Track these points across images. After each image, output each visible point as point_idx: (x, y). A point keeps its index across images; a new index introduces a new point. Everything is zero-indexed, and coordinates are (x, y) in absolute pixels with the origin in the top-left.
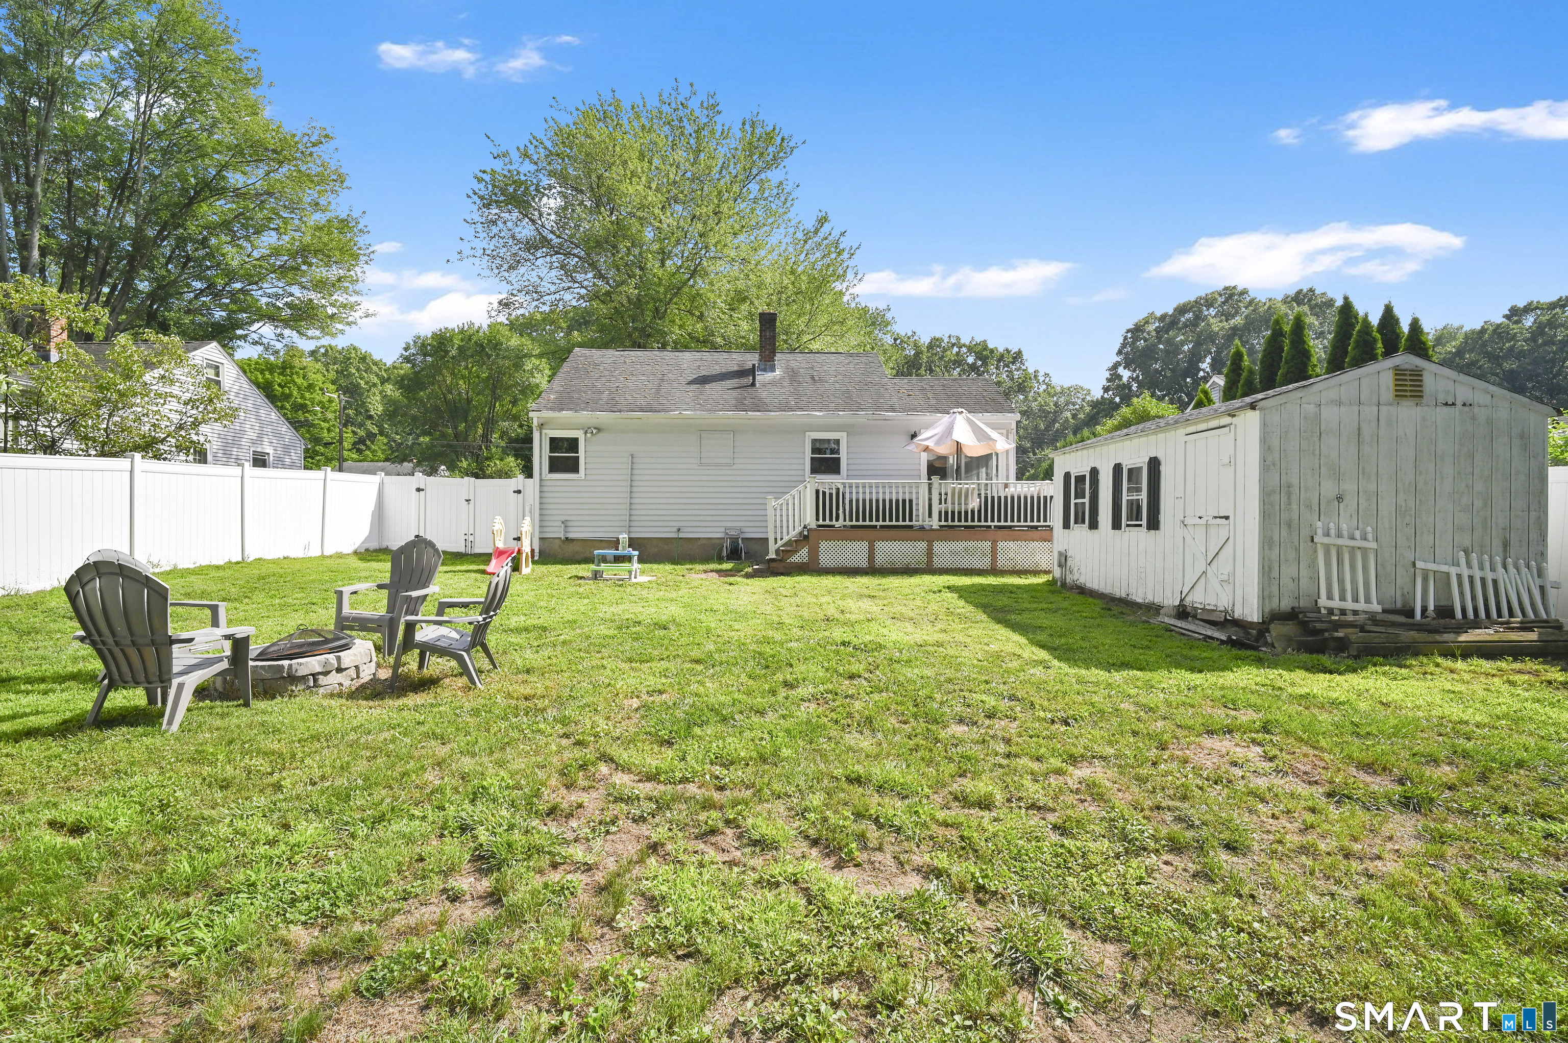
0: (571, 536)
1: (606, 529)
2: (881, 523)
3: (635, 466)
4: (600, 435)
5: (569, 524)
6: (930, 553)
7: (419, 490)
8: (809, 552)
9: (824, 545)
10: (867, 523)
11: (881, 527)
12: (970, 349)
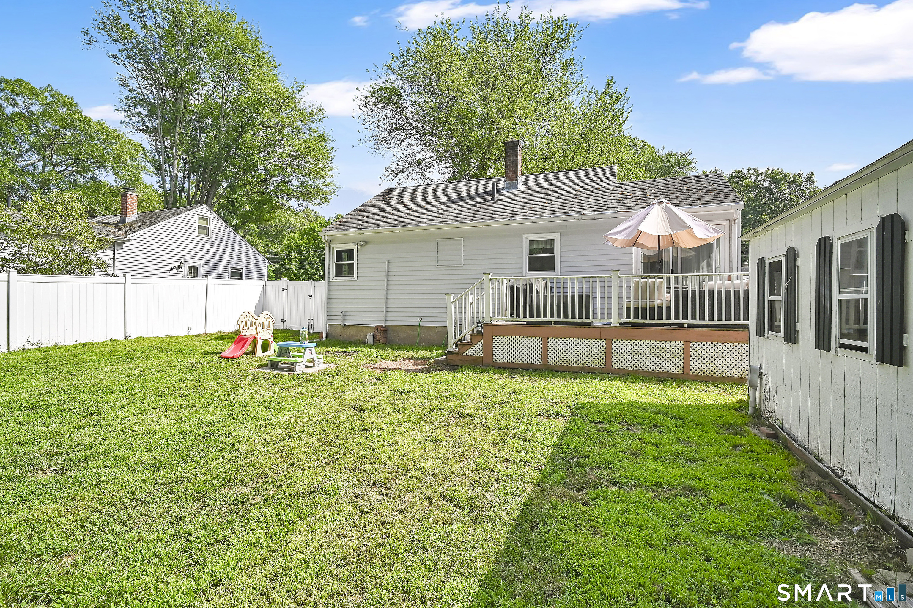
0: (347, 323)
1: (371, 318)
2: (555, 319)
3: (390, 269)
4: (367, 246)
5: (347, 314)
6: (608, 353)
7: (284, 289)
8: (483, 347)
9: (497, 340)
10: (542, 319)
11: (556, 323)
12: (767, 175)
